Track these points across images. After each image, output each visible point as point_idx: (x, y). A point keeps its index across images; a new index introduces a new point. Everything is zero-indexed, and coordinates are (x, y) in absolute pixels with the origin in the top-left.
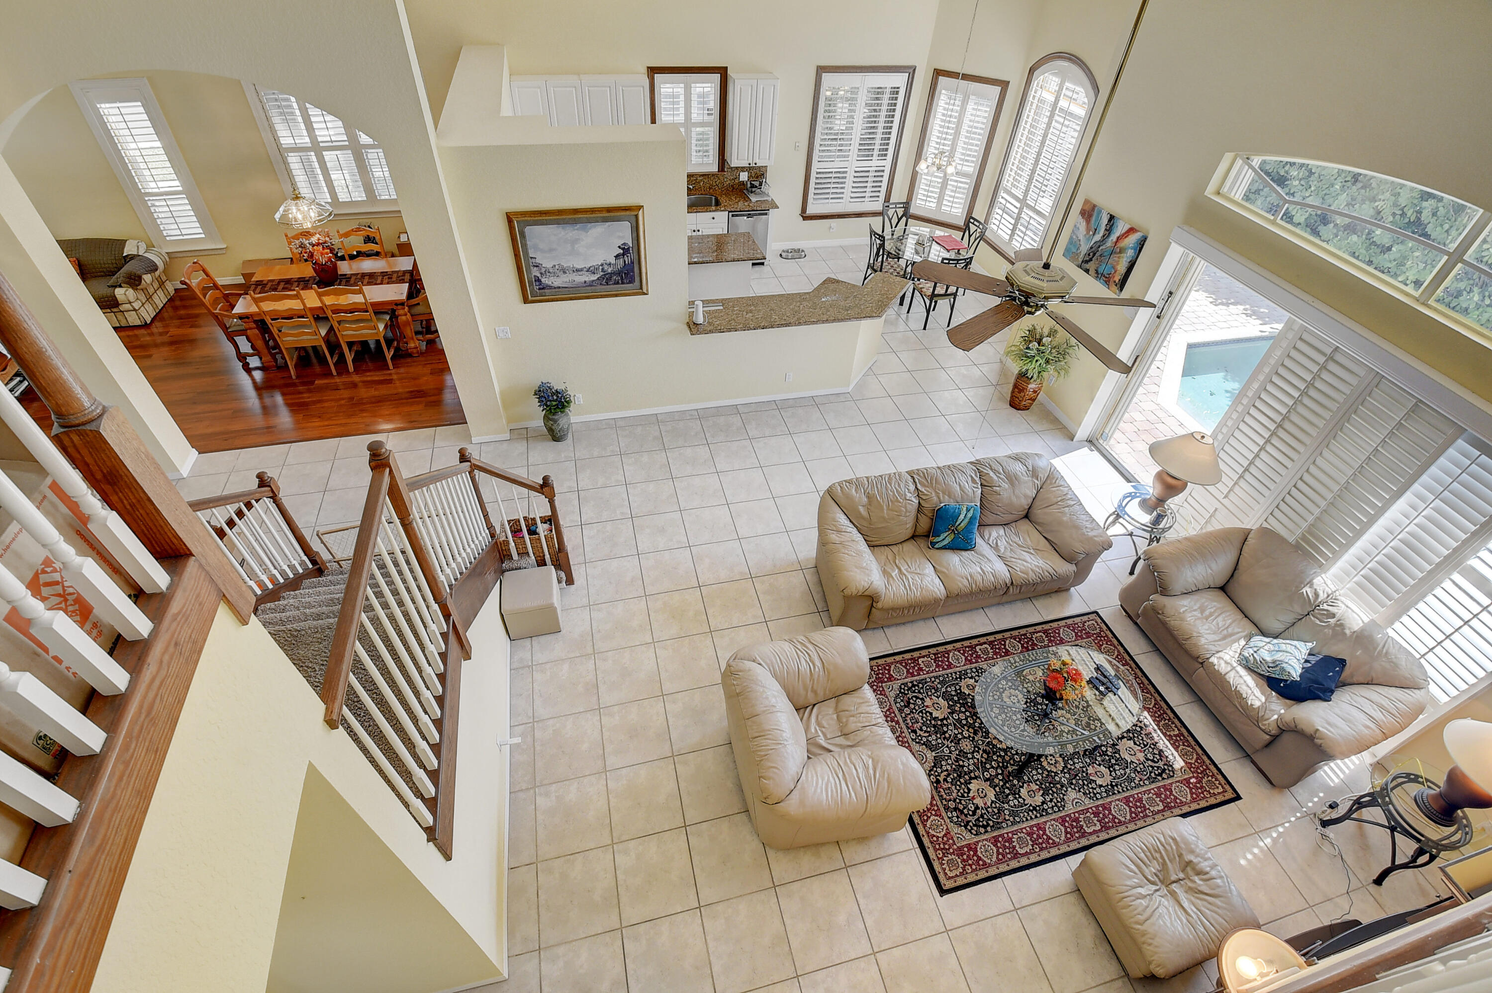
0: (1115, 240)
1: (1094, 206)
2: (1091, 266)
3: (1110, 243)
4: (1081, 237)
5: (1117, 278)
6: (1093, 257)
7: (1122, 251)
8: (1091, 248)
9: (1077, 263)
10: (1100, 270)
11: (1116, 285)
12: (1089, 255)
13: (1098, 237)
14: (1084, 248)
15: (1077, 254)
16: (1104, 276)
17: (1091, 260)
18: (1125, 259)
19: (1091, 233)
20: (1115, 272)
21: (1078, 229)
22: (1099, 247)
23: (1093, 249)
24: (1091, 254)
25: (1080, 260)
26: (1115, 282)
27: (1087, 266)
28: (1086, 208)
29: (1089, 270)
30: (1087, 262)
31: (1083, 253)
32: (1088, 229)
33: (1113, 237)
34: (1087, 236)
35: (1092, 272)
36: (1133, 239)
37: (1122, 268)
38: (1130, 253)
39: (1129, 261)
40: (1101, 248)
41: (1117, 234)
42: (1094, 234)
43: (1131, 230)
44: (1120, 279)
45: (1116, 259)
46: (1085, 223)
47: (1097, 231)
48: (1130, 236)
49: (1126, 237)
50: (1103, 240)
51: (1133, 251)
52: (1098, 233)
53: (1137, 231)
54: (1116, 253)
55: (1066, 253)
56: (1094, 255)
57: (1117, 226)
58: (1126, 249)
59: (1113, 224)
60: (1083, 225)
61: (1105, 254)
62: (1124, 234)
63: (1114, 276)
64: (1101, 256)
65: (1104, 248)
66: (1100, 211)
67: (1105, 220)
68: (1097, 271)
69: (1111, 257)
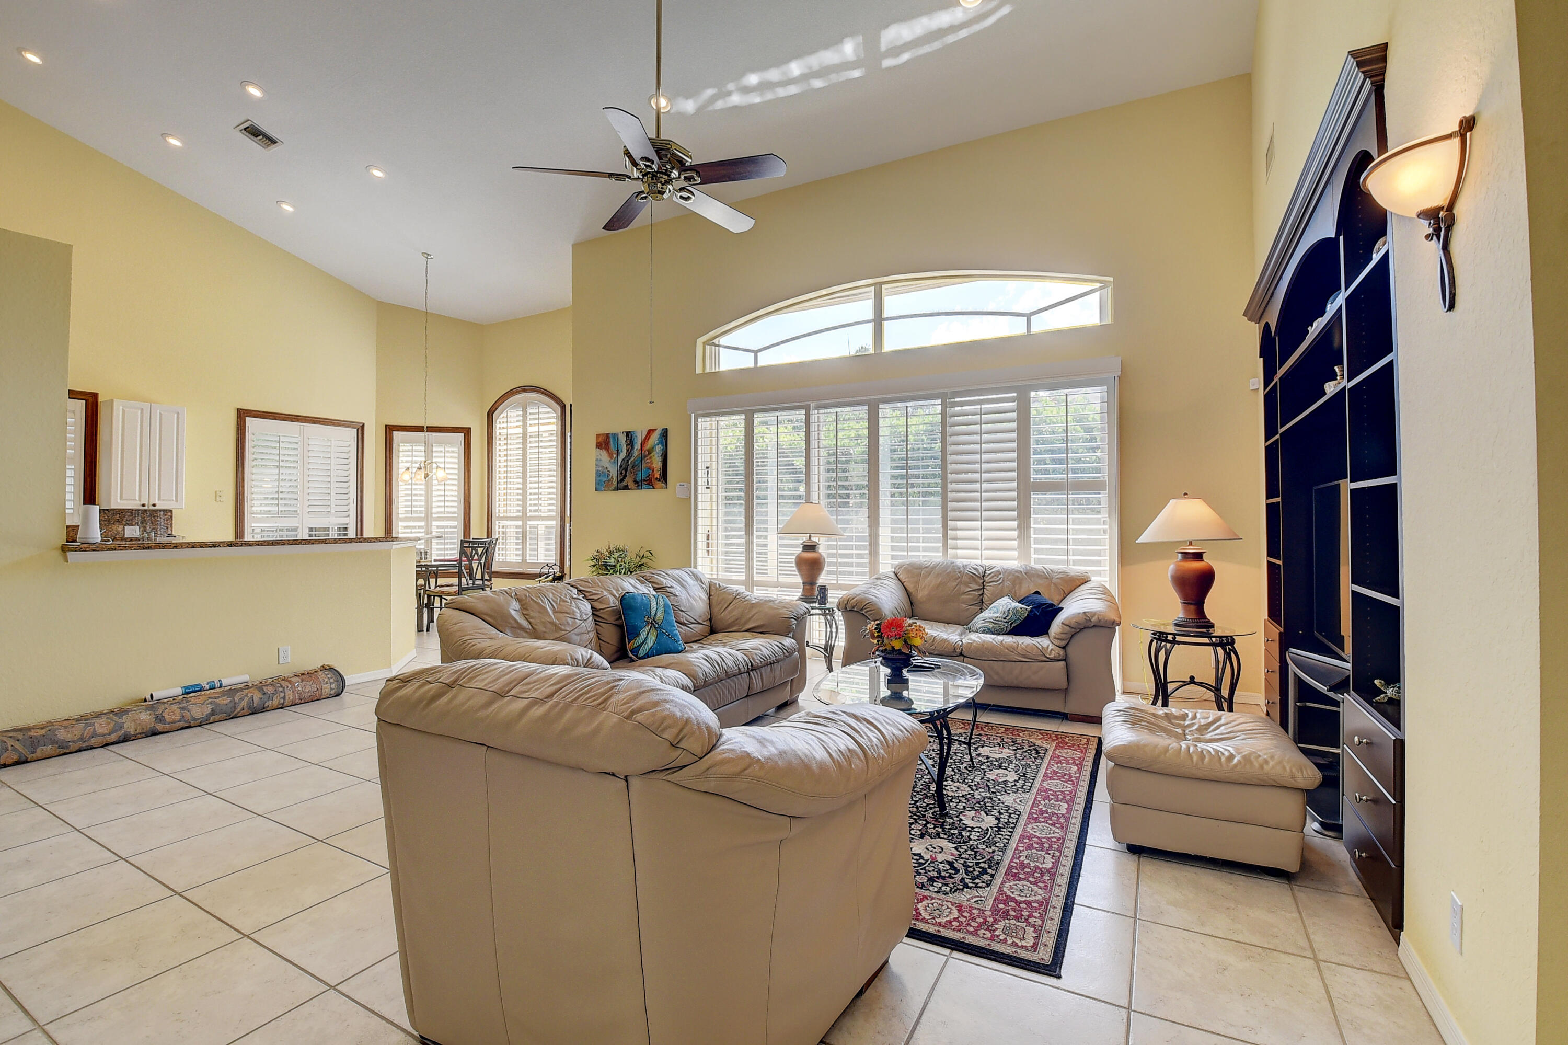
0: (639, 448)
1: (607, 435)
2: (629, 481)
3: (636, 453)
4: (607, 465)
5: (657, 475)
6: (626, 473)
7: (650, 451)
8: (621, 467)
9: (613, 487)
10: (638, 479)
11: (659, 481)
12: (621, 473)
13: (623, 455)
14: (614, 471)
15: (610, 480)
16: (645, 481)
17: (625, 476)
18: (656, 456)
19: (615, 456)
20: (653, 471)
21: (601, 460)
22: (628, 461)
23: (624, 466)
24: (623, 472)
25: (615, 483)
26: (657, 479)
27: (624, 483)
28: (600, 440)
29: (627, 485)
30: (622, 480)
31: (615, 478)
32: (610, 455)
33: (637, 446)
34: (612, 460)
35: (631, 485)
36: (655, 438)
37: (657, 464)
38: (659, 448)
39: (660, 455)
40: (630, 461)
41: (639, 442)
42: (618, 454)
43: (650, 432)
44: (660, 475)
45: (649, 461)
46: (605, 452)
47: (620, 451)
48: (652, 436)
49: (648, 439)
50: (629, 454)
51: (660, 445)
52: (622, 451)
53: (655, 430)
54: (646, 456)
55: (598, 487)
56: (626, 470)
57: (636, 436)
58: (653, 448)
59: (632, 437)
60: (604, 454)
61: (636, 463)
62: (645, 439)
63: (654, 475)
64: (633, 467)
65: (632, 459)
66: (615, 435)
67: (623, 439)
68: (636, 482)
69: (643, 462)
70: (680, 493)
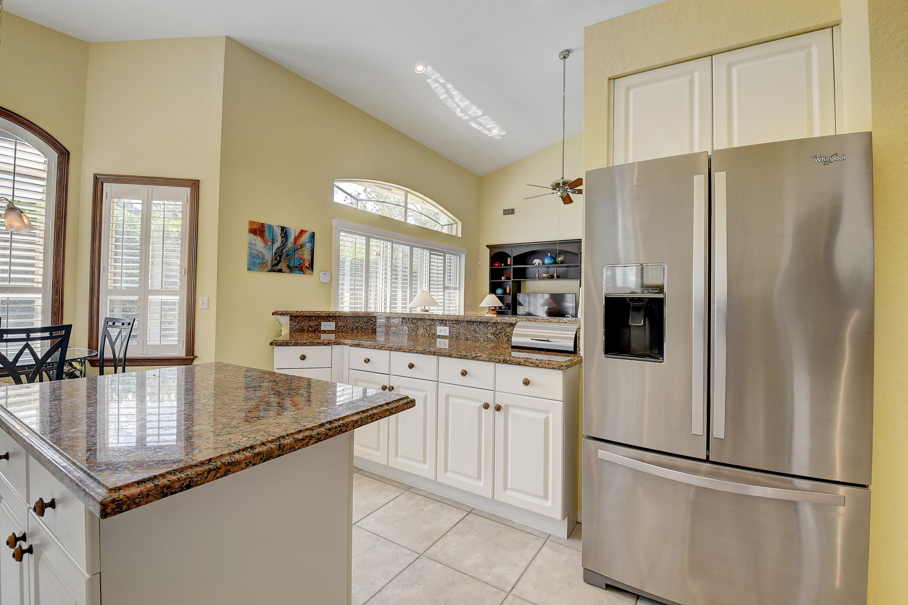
0: (293, 241)
1: (263, 225)
2: (283, 265)
3: (290, 244)
4: (261, 249)
5: (307, 264)
6: (280, 258)
7: (302, 246)
8: (276, 253)
9: (268, 269)
10: (291, 265)
11: (309, 269)
12: (276, 259)
13: (278, 244)
14: (268, 256)
15: (264, 263)
16: (297, 267)
17: (280, 262)
18: (307, 250)
19: (270, 243)
20: (304, 261)
21: (255, 244)
22: (282, 250)
23: (278, 253)
24: (278, 258)
25: (270, 266)
26: (306, 267)
27: (279, 267)
28: (255, 227)
29: (281, 269)
30: (276, 265)
31: (269, 262)
32: (265, 242)
33: (291, 240)
34: (268, 247)
35: (285, 269)
36: (305, 238)
37: (307, 256)
38: (308, 245)
39: (310, 250)
40: (284, 251)
41: (293, 237)
42: (273, 242)
43: (302, 232)
44: (309, 264)
45: (301, 253)
46: (259, 238)
47: (275, 240)
48: (303, 235)
49: (301, 237)
50: (283, 246)
51: (310, 243)
52: (277, 241)
53: (306, 231)
54: (298, 249)
55: (251, 267)
56: (281, 257)
57: (290, 232)
58: (304, 244)
59: (286, 232)
60: (258, 241)
61: (290, 253)
62: (298, 236)
63: (304, 264)
64: (287, 256)
65: (286, 249)
66: (270, 227)
67: (278, 231)
68: (289, 267)
69: (296, 253)
70: (325, 279)
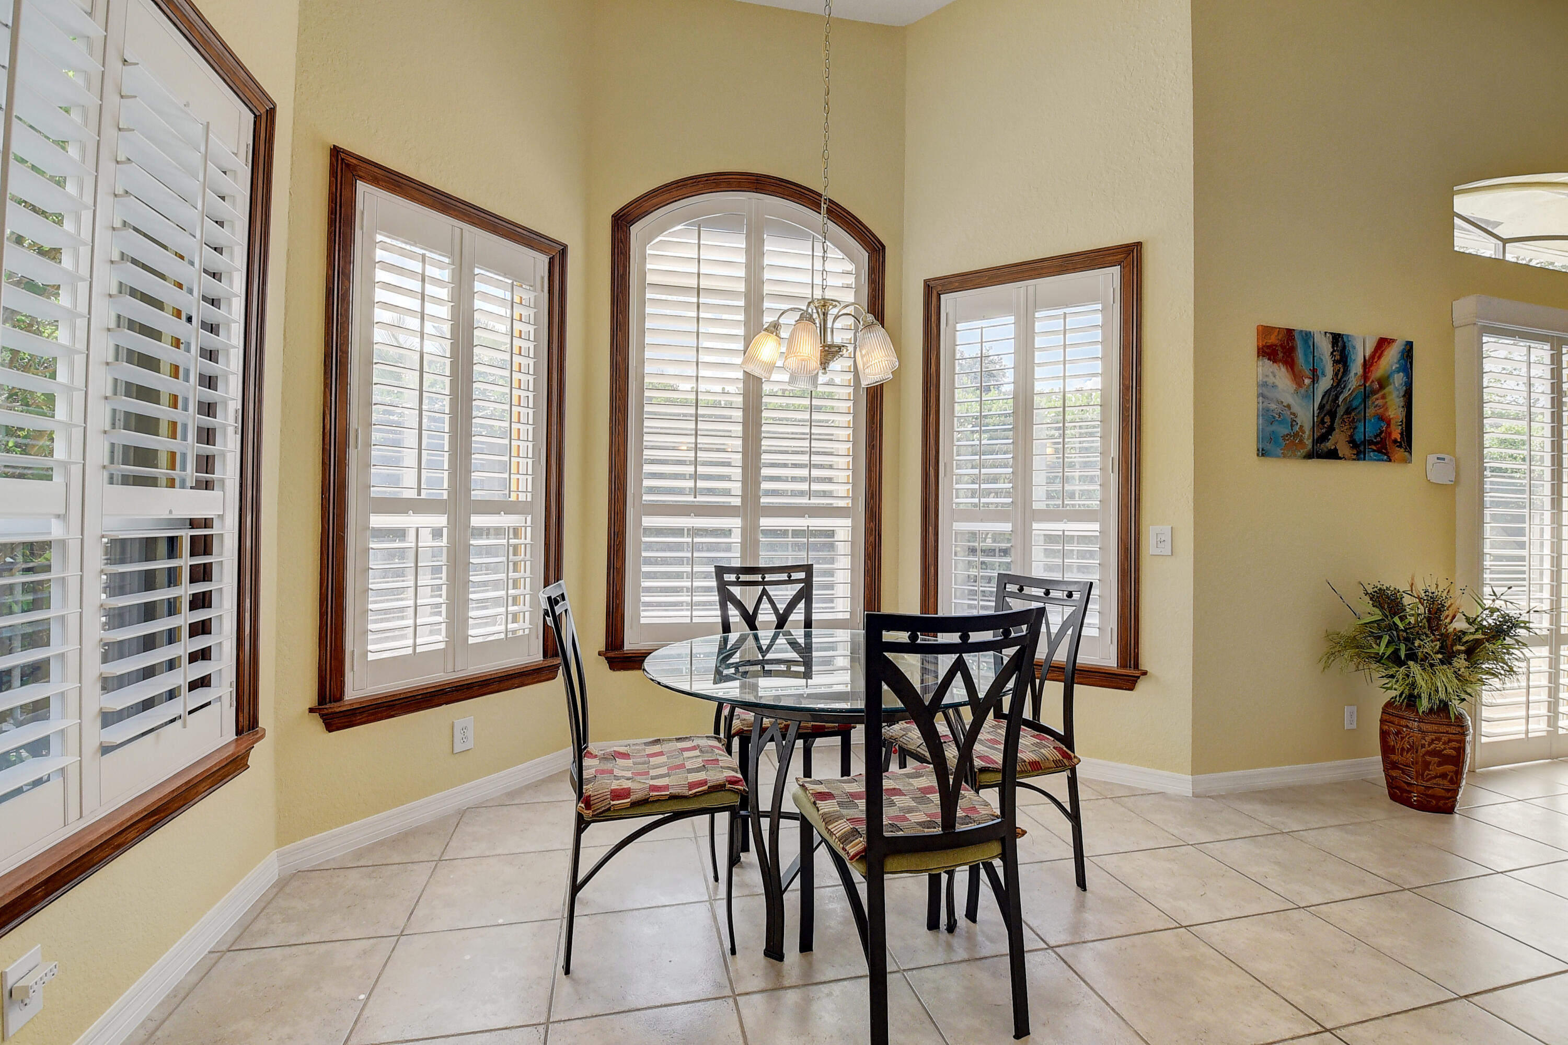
0: (1360, 371)
1: (1290, 332)
2: (1339, 440)
3: (1354, 380)
4: (1289, 399)
5: (1396, 435)
6: (1333, 421)
7: (1383, 383)
8: (1321, 407)
9: (1303, 451)
10: (1359, 437)
11: (1400, 446)
12: (1323, 423)
13: (1325, 383)
14: (1305, 415)
15: (1296, 435)
16: (1371, 443)
17: (1331, 429)
18: (1395, 394)
19: (1307, 381)
20: (1389, 424)
21: (1274, 386)
22: (1337, 397)
23: (1328, 407)
24: (1327, 419)
25: (1308, 443)
26: (1395, 441)
27: (1329, 445)
28: (1273, 339)
29: (1336, 450)
30: (1323, 438)
31: (1308, 432)
32: (1297, 378)
33: (1356, 368)
34: (1303, 391)
35: (1343, 449)
36: (1391, 357)
37: (1395, 412)
38: (1399, 379)
39: (1402, 393)
40: (1341, 399)
41: (1360, 360)
42: (1315, 379)
43: (1383, 343)
44: (1402, 434)
45: (1380, 402)
46: (1283, 369)
47: (1319, 373)
48: (1386, 353)
49: (1379, 358)
50: (1338, 385)
51: (1401, 374)
52: (1324, 375)
53: (1393, 341)
54: (1374, 392)
55: (1268, 447)
56: (1332, 415)
57: (1354, 348)
58: (1388, 377)
59: (1344, 347)
60: (1281, 377)
61: (1355, 403)
62: (1373, 356)
63: (1390, 434)
64: (1348, 412)
65: (1346, 394)
66: (1307, 336)
67: (1325, 347)
68: (1353, 443)
69: (1369, 403)
70: (1439, 473)
